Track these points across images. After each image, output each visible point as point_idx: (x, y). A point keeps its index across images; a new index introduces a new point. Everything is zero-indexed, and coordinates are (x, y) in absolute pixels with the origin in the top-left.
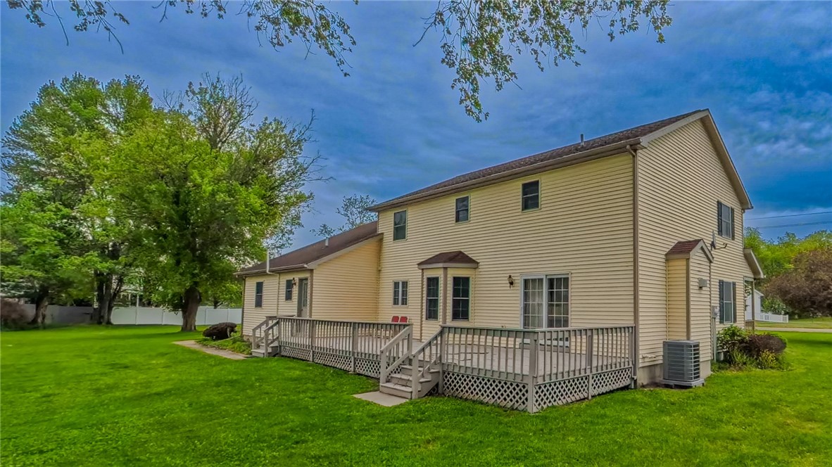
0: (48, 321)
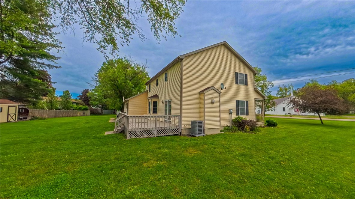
0: (103, 113)
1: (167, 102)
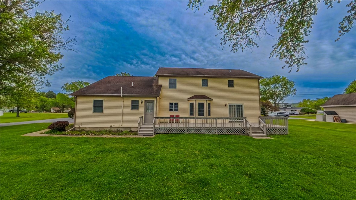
1: (235, 105)
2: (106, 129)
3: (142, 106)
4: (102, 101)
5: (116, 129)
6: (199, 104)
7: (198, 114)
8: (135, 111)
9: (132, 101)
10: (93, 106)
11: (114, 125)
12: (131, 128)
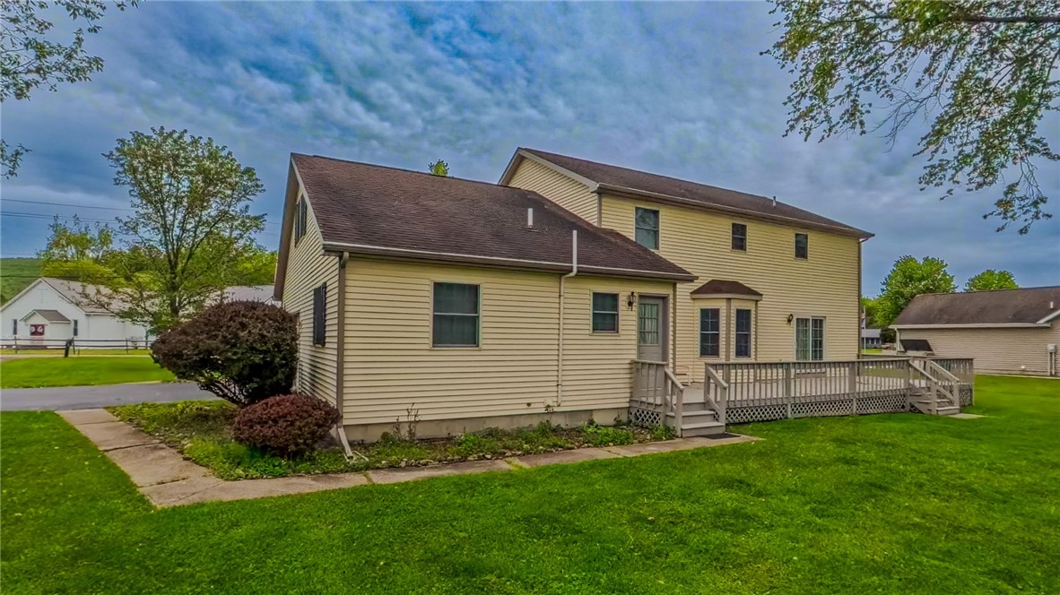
1: (807, 320)
2: (492, 424)
3: (628, 318)
4: (474, 289)
5: (535, 423)
6: (739, 312)
7: (735, 350)
8: (605, 340)
9: (595, 295)
10: (431, 312)
11: (529, 404)
12: (592, 410)
